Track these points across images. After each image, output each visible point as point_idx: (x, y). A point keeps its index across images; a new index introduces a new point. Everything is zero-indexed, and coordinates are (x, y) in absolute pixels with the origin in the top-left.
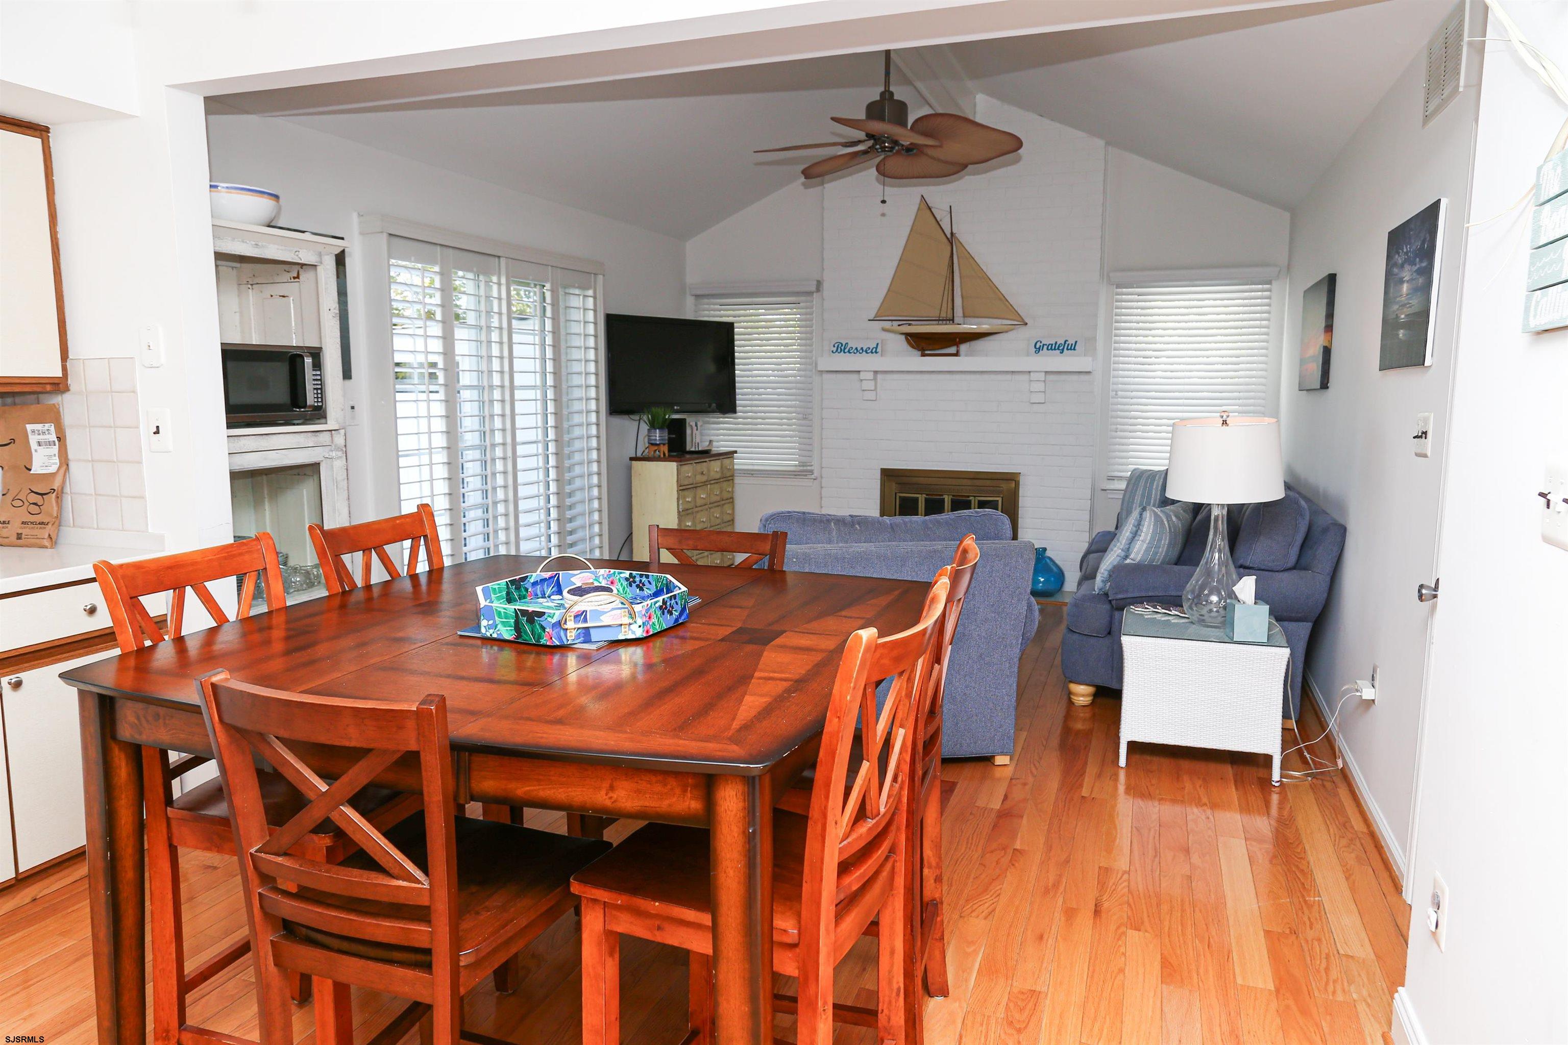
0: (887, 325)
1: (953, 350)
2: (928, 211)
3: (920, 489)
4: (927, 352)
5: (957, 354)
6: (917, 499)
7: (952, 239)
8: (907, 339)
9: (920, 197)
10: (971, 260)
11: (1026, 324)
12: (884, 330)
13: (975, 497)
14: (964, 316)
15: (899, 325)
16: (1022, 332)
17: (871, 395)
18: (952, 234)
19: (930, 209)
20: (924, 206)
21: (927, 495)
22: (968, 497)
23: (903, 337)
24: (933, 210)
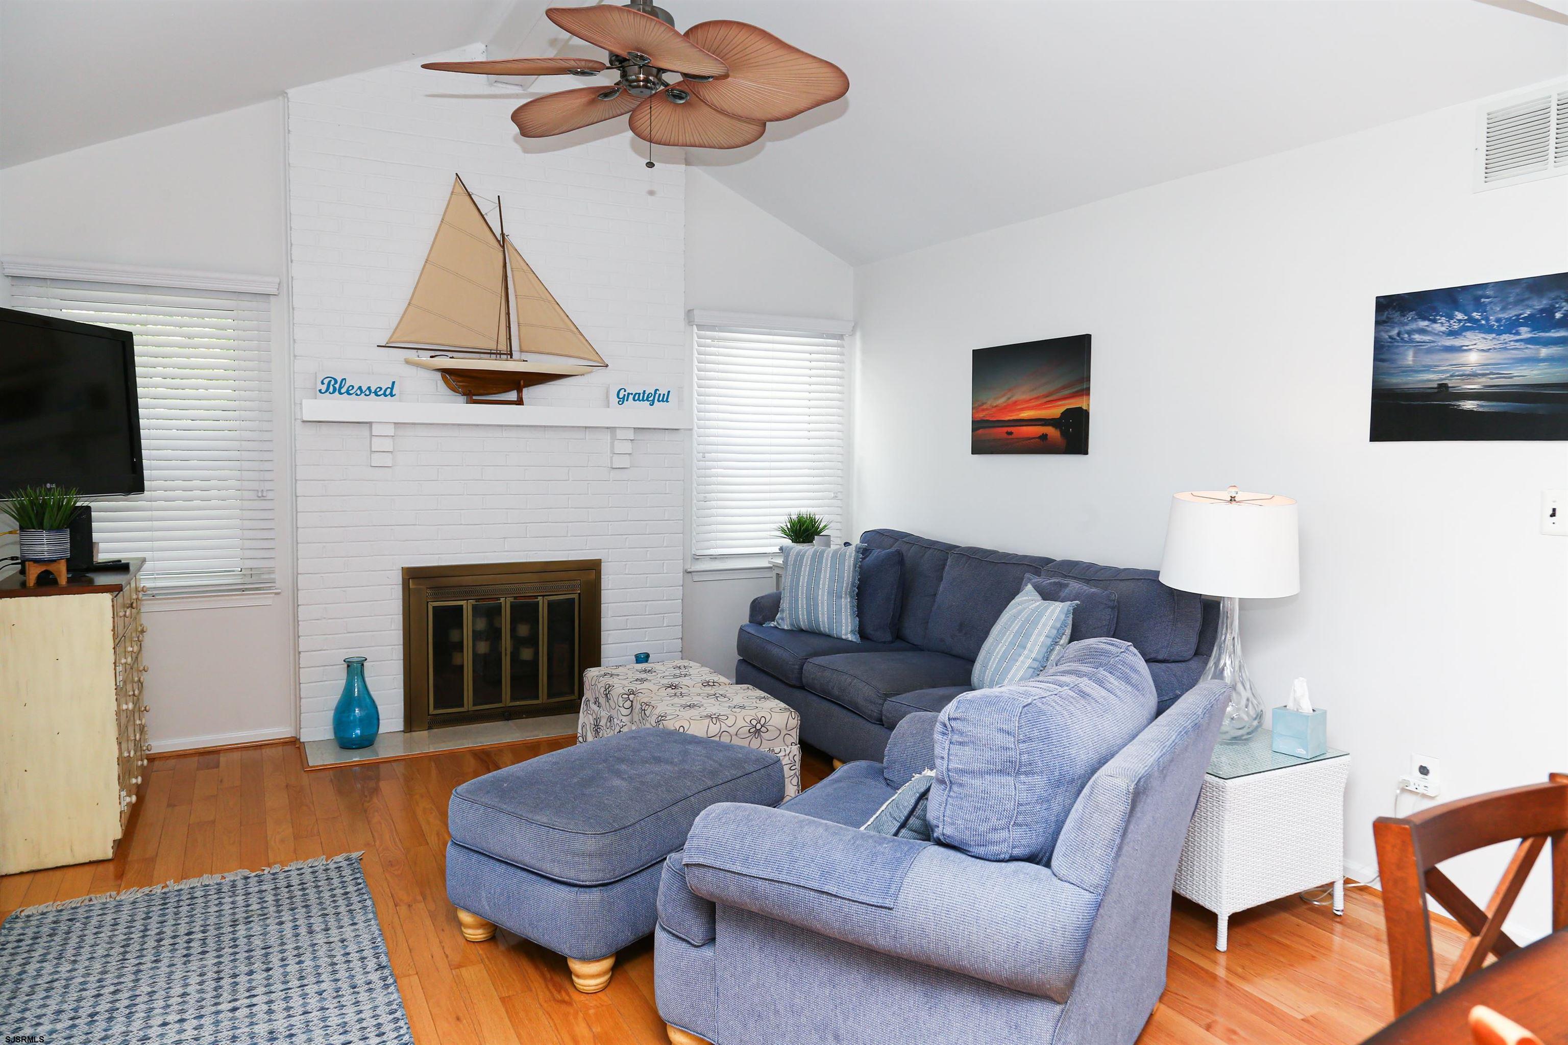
0: (412, 355)
1: (513, 396)
2: (468, 198)
3: (466, 592)
4: (474, 398)
5: (520, 402)
6: (460, 608)
7: (503, 242)
8: (444, 378)
9: (455, 175)
10: (531, 276)
11: (607, 366)
12: (408, 362)
13: (543, 596)
14: (521, 351)
15: (432, 357)
16: (598, 377)
17: (387, 460)
18: (503, 234)
19: (470, 195)
20: (459, 189)
21: (477, 600)
22: (536, 597)
23: (438, 375)
24: (472, 196)
